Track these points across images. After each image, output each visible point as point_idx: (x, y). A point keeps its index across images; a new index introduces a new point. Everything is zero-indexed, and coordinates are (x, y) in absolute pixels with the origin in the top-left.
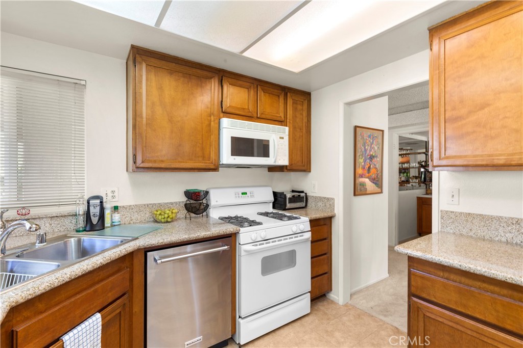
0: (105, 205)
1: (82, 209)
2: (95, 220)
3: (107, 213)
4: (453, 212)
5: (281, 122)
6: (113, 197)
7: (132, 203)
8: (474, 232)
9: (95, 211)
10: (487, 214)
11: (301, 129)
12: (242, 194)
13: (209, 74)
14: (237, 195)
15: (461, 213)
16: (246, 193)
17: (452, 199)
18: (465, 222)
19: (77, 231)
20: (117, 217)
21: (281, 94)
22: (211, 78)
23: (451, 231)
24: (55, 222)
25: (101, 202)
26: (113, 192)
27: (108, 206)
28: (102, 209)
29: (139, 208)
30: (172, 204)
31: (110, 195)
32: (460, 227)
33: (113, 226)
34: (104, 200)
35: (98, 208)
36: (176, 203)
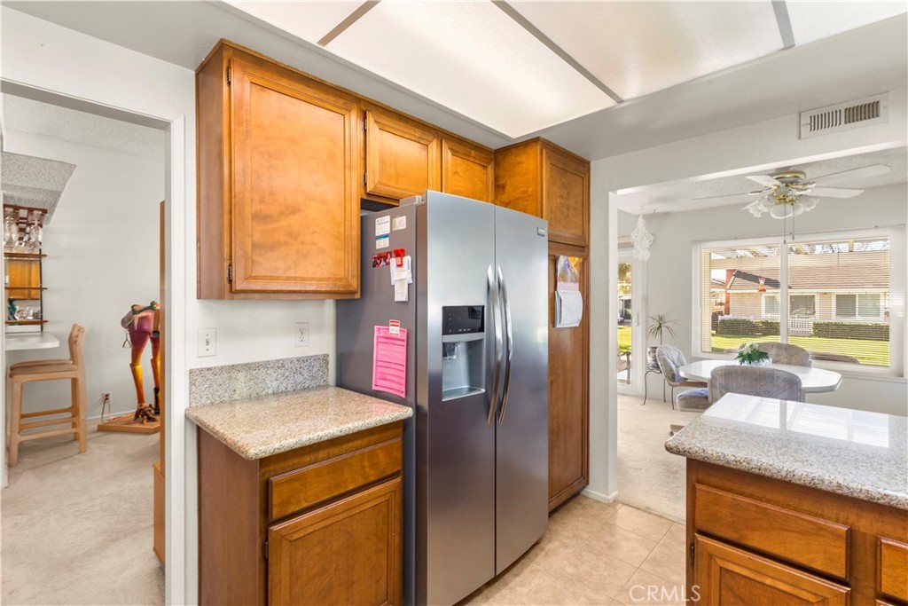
4: (211, 369)
8: (238, 392)
10: (253, 361)
15: (222, 368)
17: (207, 347)
18: (227, 382)
23: (208, 402)
32: (221, 391)
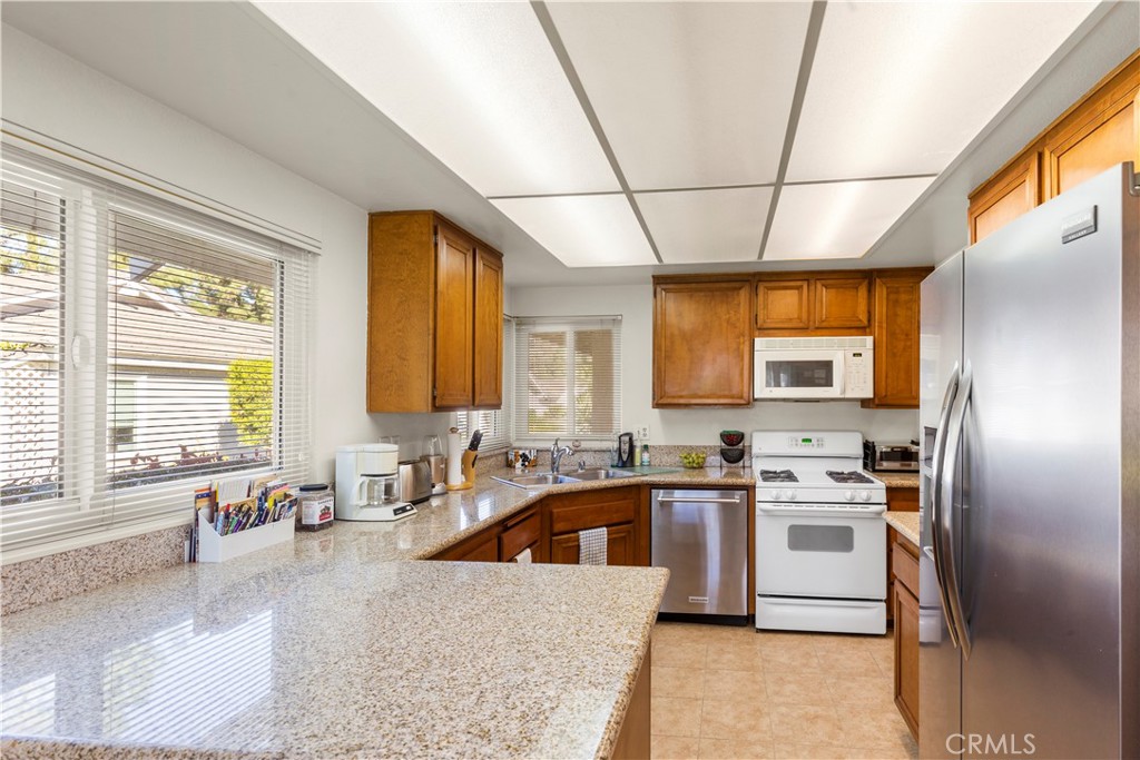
0: (635, 443)
1: (616, 445)
2: (625, 457)
3: (638, 450)
5: (862, 330)
6: (645, 435)
7: (663, 443)
9: (626, 447)
11: (907, 335)
12: (804, 440)
13: (737, 285)
14: (794, 443)
16: (810, 441)
19: (612, 466)
20: (646, 456)
21: (860, 284)
22: (740, 288)
24: (598, 456)
25: (631, 439)
26: (644, 429)
27: (638, 444)
28: (632, 447)
29: (670, 450)
30: (705, 447)
31: (642, 432)
33: (642, 465)
34: (634, 438)
35: (627, 445)
36: (710, 447)
